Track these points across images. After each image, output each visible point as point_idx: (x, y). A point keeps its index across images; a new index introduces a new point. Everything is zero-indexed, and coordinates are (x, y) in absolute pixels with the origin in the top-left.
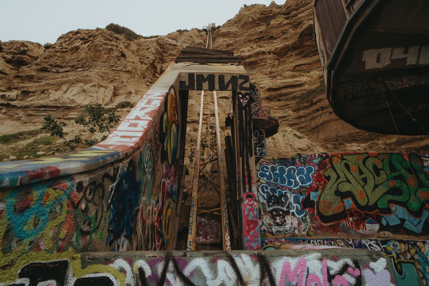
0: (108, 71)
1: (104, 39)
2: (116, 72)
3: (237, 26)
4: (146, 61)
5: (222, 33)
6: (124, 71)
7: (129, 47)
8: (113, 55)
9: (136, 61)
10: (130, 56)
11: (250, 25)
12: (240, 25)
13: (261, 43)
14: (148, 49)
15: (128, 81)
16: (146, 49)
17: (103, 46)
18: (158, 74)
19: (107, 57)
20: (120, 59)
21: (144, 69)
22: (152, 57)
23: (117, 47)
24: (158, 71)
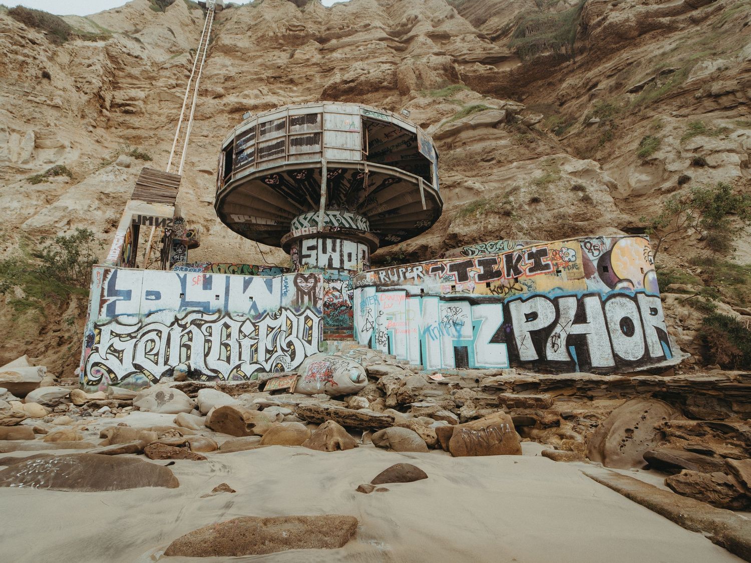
0: (20, 102)
1: (10, 43)
2: (34, 105)
3: (250, 37)
4: (86, 87)
5: (224, 45)
6: (49, 105)
7: (55, 57)
8: (28, 74)
9: (69, 87)
10: (58, 76)
11: (268, 43)
12: (254, 38)
13: (276, 87)
14: (89, 66)
15: (57, 123)
16: (86, 65)
17: (9, 54)
18: (107, 110)
19: (17, 77)
20: (40, 82)
21: (84, 102)
22: (97, 83)
23: (35, 58)
24: (108, 104)
